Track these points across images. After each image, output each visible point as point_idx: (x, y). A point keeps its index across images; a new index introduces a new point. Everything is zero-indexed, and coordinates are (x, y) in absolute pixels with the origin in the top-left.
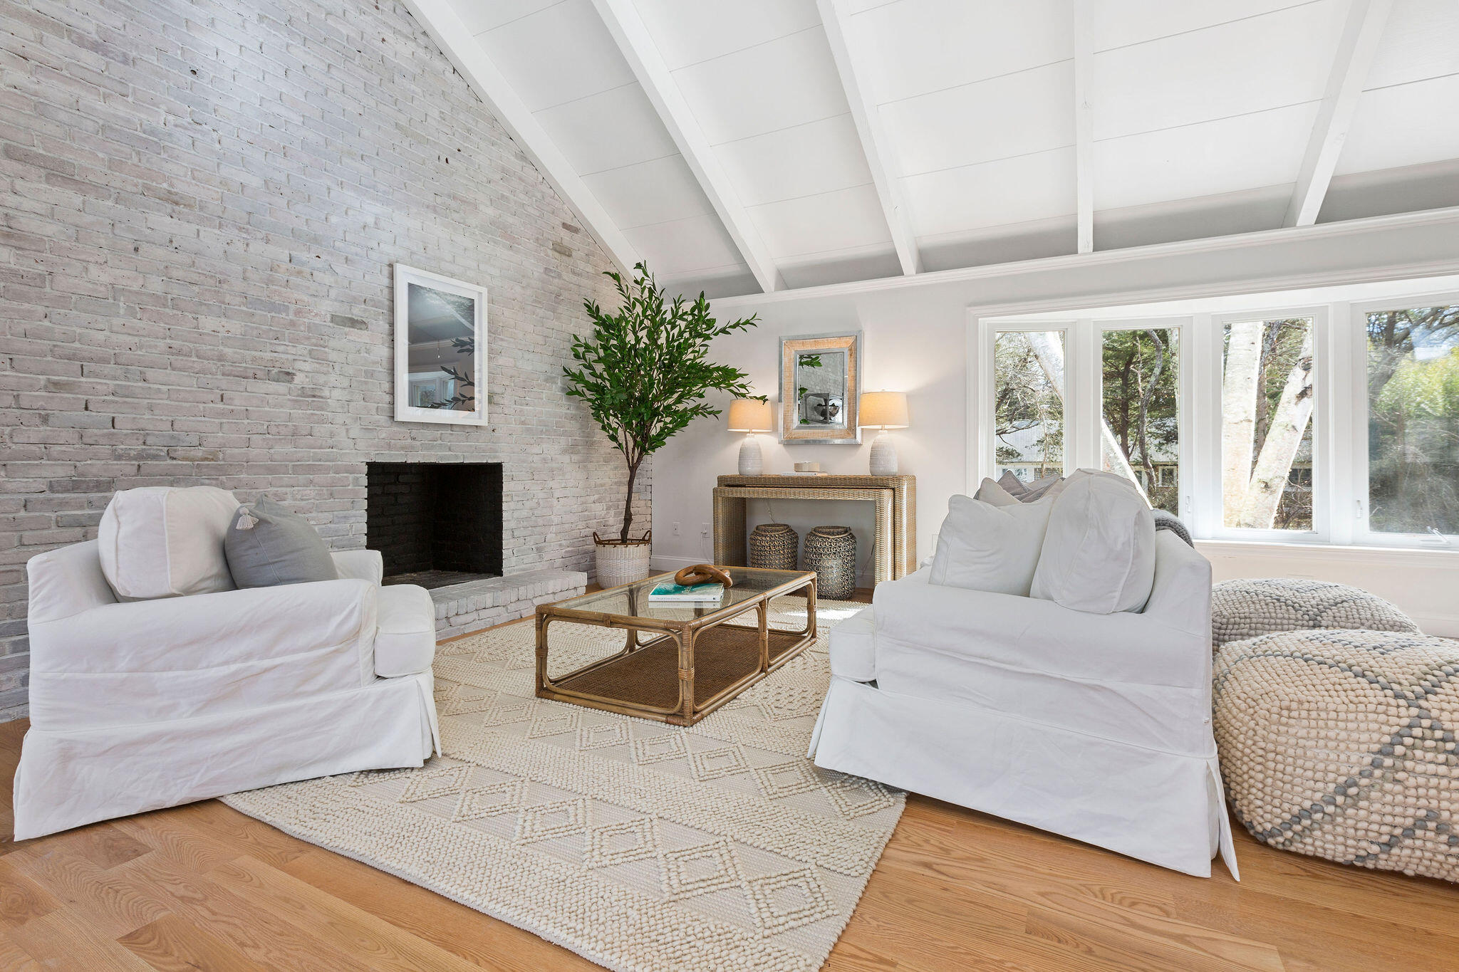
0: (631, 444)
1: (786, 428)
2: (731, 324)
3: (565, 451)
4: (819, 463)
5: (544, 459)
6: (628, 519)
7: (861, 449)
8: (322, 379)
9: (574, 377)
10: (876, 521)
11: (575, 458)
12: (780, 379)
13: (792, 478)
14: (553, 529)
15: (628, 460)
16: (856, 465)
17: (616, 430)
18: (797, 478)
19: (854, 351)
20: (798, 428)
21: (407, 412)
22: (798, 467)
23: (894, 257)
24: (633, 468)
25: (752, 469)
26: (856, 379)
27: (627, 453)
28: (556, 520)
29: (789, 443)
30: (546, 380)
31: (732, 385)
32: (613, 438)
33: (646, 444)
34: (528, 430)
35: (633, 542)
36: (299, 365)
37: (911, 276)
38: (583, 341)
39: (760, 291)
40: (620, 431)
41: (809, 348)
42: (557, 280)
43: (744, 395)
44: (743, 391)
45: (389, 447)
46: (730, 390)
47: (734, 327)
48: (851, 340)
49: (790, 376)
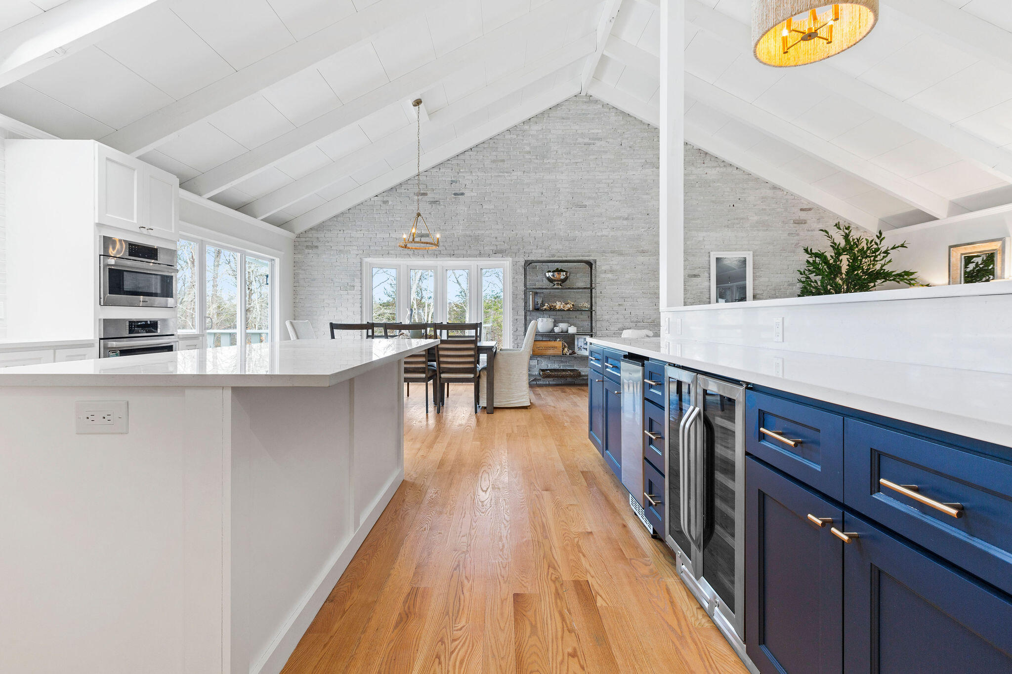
12: (949, 272)
19: (1002, 251)
26: (1002, 269)
39: (934, 220)
48: (999, 244)
49: (957, 269)
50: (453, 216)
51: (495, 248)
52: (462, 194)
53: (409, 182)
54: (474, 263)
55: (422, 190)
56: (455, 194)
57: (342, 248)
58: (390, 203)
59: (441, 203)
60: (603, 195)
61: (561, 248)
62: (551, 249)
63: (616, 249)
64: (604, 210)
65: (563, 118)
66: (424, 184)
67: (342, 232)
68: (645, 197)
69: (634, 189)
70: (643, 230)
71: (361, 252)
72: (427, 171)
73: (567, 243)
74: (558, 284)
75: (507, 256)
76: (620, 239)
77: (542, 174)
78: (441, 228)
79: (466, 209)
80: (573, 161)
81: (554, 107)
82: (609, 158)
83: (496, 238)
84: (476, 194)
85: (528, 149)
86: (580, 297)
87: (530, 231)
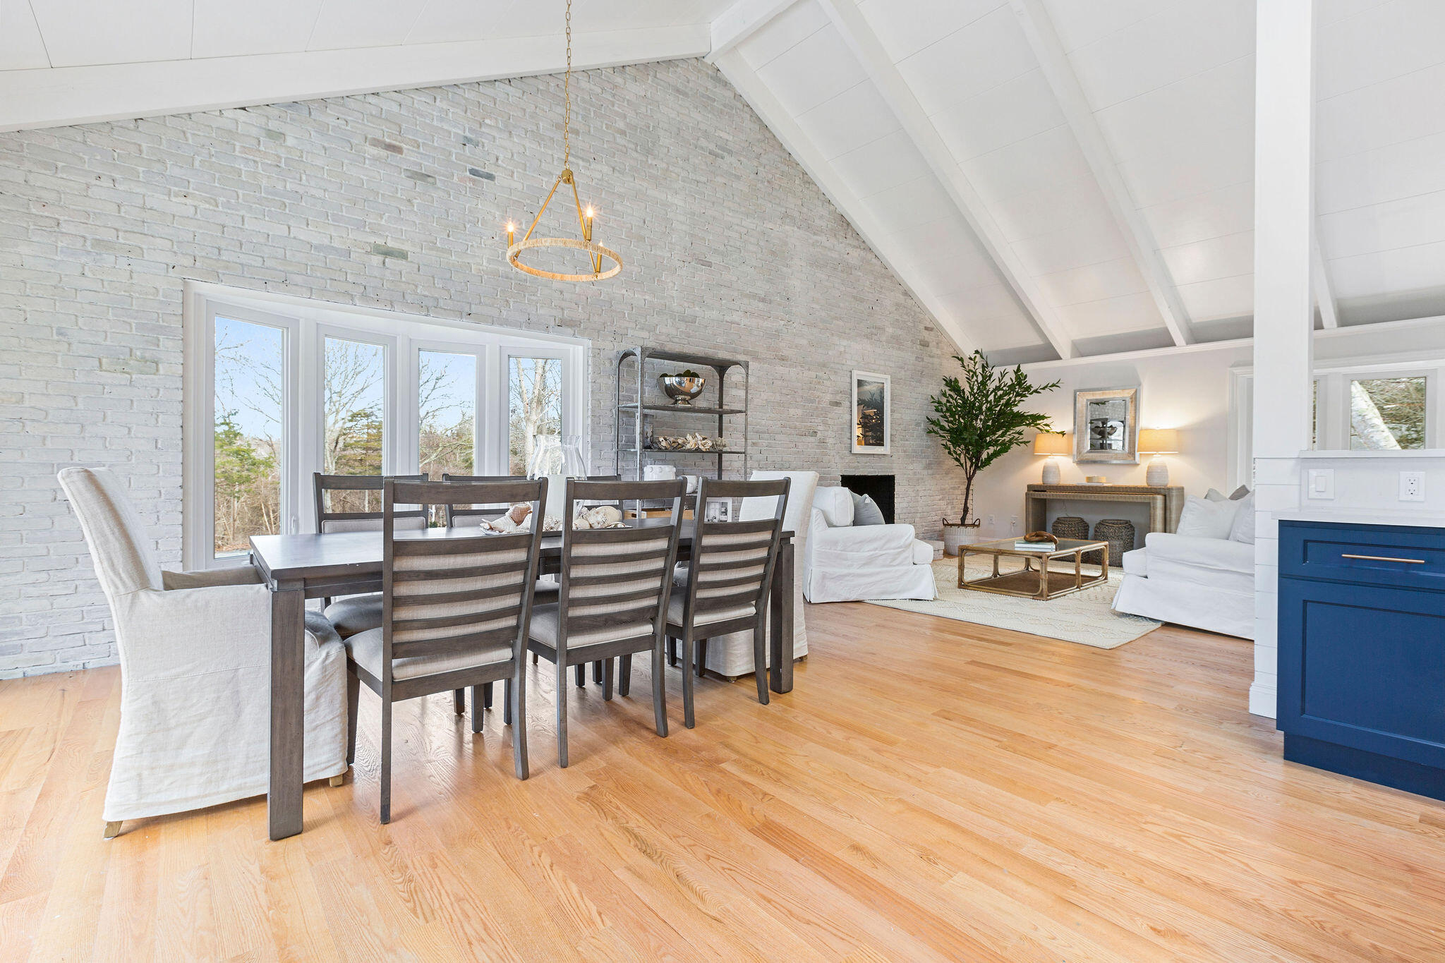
0: (969, 464)
1: (1079, 452)
2: (1041, 387)
3: (925, 468)
4: (1108, 477)
5: (915, 472)
6: (966, 510)
7: (1139, 467)
8: (826, 433)
9: (933, 422)
10: (1150, 516)
11: (930, 472)
12: (1075, 418)
13: (1085, 487)
14: (919, 515)
15: (967, 474)
16: (1135, 478)
17: (960, 455)
18: (1089, 487)
19: (1135, 399)
20: (1088, 452)
21: (858, 449)
22: (1089, 479)
23: (1166, 332)
24: (970, 479)
25: (1052, 481)
26: (1135, 418)
27: (966, 469)
28: (920, 510)
29: (1082, 462)
30: (916, 425)
31: (1039, 424)
32: (958, 460)
33: (978, 464)
34: (907, 455)
35: (966, 526)
36: (820, 428)
37: (1182, 347)
38: (937, 399)
39: (1059, 358)
40: (962, 456)
41: (1098, 396)
42: (921, 363)
43: (1048, 431)
44: (1047, 428)
45: (849, 467)
46: (1038, 428)
47: (1044, 389)
48: (1132, 392)
49: (1082, 417)
50: (469, 222)
51: (558, 313)
52: (490, 177)
53: (351, 103)
54: (493, 338)
55: (389, 137)
56: (473, 172)
57: (109, 235)
58: (290, 141)
59: (439, 184)
60: (735, 251)
61: (674, 332)
62: (658, 332)
63: (750, 349)
64: (735, 279)
65: (678, 91)
66: (396, 124)
67: (106, 183)
68: (784, 269)
69: (773, 253)
70: (782, 322)
71: (188, 262)
72: (400, 92)
73: (683, 326)
74: (684, 400)
75: (582, 335)
76: (755, 333)
77: (645, 184)
78: (438, 244)
79: (498, 213)
80: (691, 176)
81: (663, 62)
82: (742, 191)
83: (561, 292)
84: (519, 187)
85: (621, 125)
86: (700, 427)
87: (624, 291)
